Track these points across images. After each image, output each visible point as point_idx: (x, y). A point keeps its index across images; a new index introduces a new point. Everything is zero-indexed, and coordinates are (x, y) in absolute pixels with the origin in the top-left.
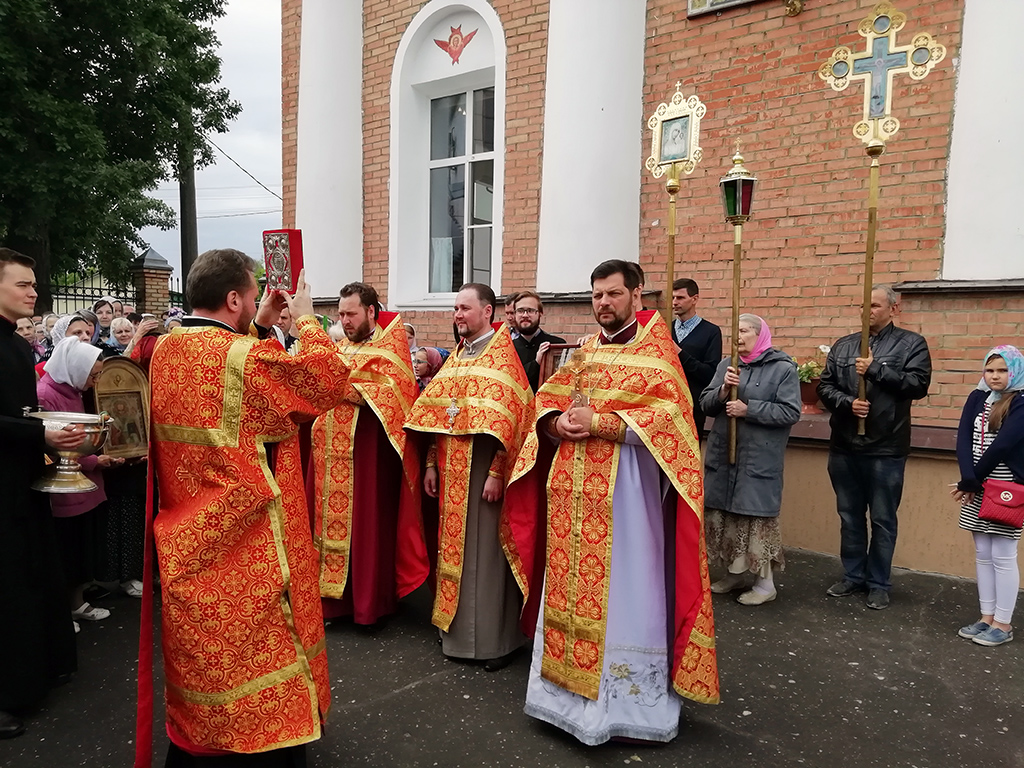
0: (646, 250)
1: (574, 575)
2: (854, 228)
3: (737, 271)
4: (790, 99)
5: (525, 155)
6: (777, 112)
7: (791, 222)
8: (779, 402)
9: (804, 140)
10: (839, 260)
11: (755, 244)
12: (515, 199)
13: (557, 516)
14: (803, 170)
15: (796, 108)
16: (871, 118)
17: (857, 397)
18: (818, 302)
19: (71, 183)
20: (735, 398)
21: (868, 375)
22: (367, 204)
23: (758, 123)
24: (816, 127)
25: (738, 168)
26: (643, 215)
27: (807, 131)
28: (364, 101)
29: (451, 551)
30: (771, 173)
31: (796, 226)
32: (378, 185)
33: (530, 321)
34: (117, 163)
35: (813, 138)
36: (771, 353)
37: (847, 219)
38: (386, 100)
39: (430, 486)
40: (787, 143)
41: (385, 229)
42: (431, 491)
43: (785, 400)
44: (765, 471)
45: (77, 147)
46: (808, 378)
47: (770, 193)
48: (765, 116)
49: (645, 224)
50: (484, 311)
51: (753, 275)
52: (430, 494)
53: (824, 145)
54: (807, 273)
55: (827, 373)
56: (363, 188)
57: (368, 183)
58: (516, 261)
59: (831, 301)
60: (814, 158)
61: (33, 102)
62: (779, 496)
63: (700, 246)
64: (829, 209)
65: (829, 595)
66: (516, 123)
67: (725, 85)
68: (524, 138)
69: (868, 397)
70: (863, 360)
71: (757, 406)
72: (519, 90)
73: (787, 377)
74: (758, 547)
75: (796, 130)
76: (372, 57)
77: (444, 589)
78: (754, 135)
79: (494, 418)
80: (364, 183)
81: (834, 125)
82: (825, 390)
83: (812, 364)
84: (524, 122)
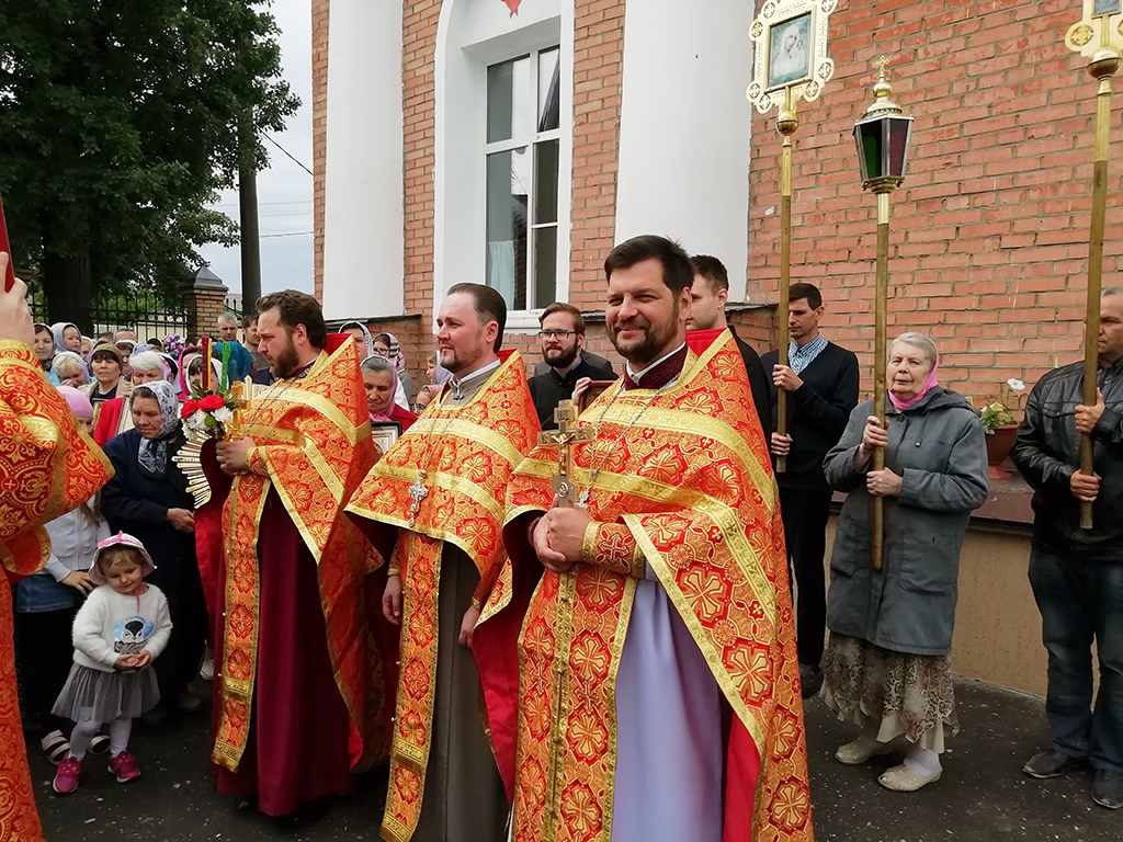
0: (758, 248)
1: (553, 814)
2: (1060, 208)
3: (883, 276)
4: (962, 26)
5: (598, 128)
6: (943, 47)
7: (964, 202)
8: (953, 473)
9: (984, 82)
10: (1037, 254)
11: (911, 235)
12: (586, 186)
13: (532, 699)
14: (983, 127)
15: (973, 37)
16: (1097, 14)
17: (1077, 465)
18: (1005, 316)
19: (101, 191)
20: (880, 465)
21: (1097, 433)
22: (409, 200)
23: (916, 63)
24: (1003, 63)
25: (882, 103)
26: (753, 200)
27: (990, 69)
28: (405, 71)
29: (412, 720)
30: (934, 134)
31: (972, 207)
32: (420, 176)
33: (560, 349)
34: (152, 166)
35: (998, 80)
36: (938, 395)
37: (1049, 195)
38: (429, 68)
39: (391, 606)
40: (958, 89)
41: (429, 232)
42: (391, 613)
43: (963, 470)
44: (932, 583)
45: (108, 150)
46: (991, 427)
47: (932, 162)
48: (927, 53)
49: (755, 213)
50: (485, 332)
51: (908, 279)
52: (390, 618)
53: (1015, 88)
54: (989, 275)
55: (1027, 427)
56: (405, 179)
57: (411, 174)
58: (587, 267)
59: (1024, 315)
60: (999, 109)
61: (56, 98)
62: (951, 619)
63: (832, 241)
64: (1022, 181)
65: (1028, 775)
66: (587, 86)
67: (868, 13)
68: (597, 105)
69: (1098, 467)
70: (1087, 408)
71: (918, 479)
72: (590, 42)
73: (966, 432)
74: (917, 701)
75: (972, 70)
76: (413, 14)
77: (400, 780)
78: (911, 80)
79: (466, 512)
80: (405, 174)
81: (1031, 58)
82: (1025, 454)
83: (996, 407)
84: (597, 84)
